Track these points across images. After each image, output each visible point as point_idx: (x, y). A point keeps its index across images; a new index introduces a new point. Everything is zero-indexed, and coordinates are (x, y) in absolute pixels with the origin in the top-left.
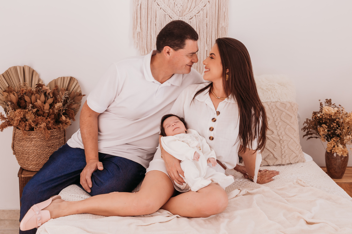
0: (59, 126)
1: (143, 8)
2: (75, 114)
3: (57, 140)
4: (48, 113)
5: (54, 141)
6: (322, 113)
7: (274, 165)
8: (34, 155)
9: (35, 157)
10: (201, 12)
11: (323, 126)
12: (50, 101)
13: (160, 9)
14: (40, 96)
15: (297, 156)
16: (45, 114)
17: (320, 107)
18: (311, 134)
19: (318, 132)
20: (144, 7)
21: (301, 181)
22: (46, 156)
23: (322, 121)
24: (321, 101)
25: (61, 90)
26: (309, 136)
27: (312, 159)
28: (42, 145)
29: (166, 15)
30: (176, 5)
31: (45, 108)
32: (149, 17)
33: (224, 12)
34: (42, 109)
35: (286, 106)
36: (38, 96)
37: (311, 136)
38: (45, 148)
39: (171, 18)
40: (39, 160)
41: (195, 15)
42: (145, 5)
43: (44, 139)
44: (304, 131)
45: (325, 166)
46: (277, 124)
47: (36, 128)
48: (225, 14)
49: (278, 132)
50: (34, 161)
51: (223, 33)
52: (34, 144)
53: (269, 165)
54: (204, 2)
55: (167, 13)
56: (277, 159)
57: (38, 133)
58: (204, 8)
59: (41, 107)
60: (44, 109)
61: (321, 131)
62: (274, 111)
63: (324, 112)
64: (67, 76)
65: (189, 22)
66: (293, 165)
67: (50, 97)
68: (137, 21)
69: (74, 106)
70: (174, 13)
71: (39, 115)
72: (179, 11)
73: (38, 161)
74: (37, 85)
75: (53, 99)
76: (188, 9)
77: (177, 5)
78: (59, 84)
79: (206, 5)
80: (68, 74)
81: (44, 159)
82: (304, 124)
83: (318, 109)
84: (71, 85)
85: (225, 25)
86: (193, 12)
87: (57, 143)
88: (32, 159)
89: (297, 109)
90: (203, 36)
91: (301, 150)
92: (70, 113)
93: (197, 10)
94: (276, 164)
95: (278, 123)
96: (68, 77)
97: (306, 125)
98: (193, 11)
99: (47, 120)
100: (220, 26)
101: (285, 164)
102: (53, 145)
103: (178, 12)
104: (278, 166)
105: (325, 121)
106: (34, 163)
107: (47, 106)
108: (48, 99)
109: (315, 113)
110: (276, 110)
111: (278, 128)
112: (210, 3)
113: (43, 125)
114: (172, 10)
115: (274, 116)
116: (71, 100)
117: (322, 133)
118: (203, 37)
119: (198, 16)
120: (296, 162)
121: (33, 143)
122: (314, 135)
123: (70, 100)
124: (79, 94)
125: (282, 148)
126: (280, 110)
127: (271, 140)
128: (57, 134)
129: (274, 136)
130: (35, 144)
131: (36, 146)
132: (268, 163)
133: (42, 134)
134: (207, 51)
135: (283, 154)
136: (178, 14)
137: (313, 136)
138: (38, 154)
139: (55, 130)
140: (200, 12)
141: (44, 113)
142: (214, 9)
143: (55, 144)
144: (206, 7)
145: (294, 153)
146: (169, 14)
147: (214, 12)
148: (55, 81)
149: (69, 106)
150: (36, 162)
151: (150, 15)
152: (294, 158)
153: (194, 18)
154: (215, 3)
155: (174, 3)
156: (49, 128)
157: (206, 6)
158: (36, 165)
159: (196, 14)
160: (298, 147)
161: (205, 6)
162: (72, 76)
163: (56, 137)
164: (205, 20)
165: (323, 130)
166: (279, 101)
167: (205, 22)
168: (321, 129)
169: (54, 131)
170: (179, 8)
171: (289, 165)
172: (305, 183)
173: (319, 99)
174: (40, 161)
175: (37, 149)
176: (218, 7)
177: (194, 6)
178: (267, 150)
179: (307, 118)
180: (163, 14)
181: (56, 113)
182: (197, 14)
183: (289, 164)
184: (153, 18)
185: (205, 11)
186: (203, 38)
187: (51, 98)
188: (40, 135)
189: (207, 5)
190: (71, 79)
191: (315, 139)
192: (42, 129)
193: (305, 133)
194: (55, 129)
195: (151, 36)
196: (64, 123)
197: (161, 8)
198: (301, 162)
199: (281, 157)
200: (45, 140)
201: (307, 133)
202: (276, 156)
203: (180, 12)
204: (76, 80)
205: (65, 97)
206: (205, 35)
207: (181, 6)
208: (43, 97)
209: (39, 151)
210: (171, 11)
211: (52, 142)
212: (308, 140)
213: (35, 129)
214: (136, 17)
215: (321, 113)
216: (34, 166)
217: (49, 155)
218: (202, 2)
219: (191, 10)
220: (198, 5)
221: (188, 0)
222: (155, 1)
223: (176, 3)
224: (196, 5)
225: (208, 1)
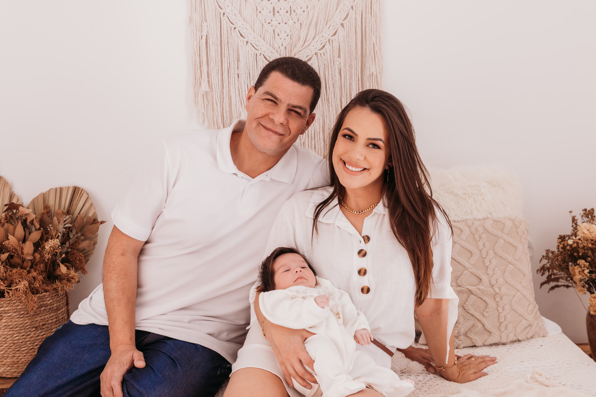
0: (55, 286)
1: (211, 44)
2: (87, 261)
3: (53, 314)
4: (31, 260)
5: (47, 316)
6: (578, 238)
7: (484, 345)
8: (6, 345)
9: (10, 350)
10: (328, 47)
11: (581, 264)
12: (35, 236)
13: (245, 43)
14: (15, 229)
15: (530, 325)
16: (25, 264)
17: (572, 226)
18: (557, 280)
19: (570, 277)
20: (214, 40)
21: (541, 375)
22: (32, 347)
23: (578, 253)
24: (573, 214)
25: (57, 214)
26: (552, 284)
27: (559, 329)
28: (23, 325)
29: (258, 55)
30: (276, 34)
31: (26, 251)
32: (225, 60)
33: (374, 44)
34: (20, 253)
35: (504, 227)
36: (11, 227)
37: (556, 283)
38: (28, 330)
40: (17, 355)
41: (316, 54)
42: (215, 37)
43: (26, 312)
44: (543, 274)
45: (587, 341)
46: (487, 263)
47: (8, 293)
48: (376, 49)
49: (491, 279)
50: (8, 357)
52: (6, 324)
53: (475, 346)
54: (332, 25)
55: (260, 52)
56: (491, 333)
57: (14, 302)
58: (334, 37)
59: (16, 250)
60: (22, 252)
61: (577, 273)
62: (480, 237)
63: (580, 235)
64: (67, 186)
66: (523, 344)
67: (34, 229)
68: (201, 71)
69: (84, 245)
70: (273, 51)
71: (13, 266)
72: (284, 46)
73: (16, 358)
74: (7, 207)
75: (40, 232)
76: (301, 42)
77: (278, 35)
78: (51, 202)
79: (336, 32)
80: (68, 181)
81: (27, 353)
82: (541, 261)
83: (568, 231)
84: (75, 202)
85: (376, 70)
86: (310, 47)
87: (52, 320)
88: (4, 354)
89: (526, 232)
90: (333, 94)
91: (539, 313)
92: (76, 258)
93: (319, 42)
94: (488, 344)
95: (490, 261)
96: (68, 188)
97: (545, 262)
98: (311, 45)
99: (30, 275)
100: (367, 73)
101: (506, 341)
102: (43, 325)
103: (282, 48)
104: (493, 347)
105: (583, 253)
106: (9, 361)
107: (28, 248)
108: (30, 234)
109: (562, 238)
110: (484, 236)
111: (490, 272)
112: (345, 27)
113: (23, 285)
114: (270, 46)
115: (481, 247)
116: (77, 233)
117: (578, 277)
118: (333, 96)
119: (322, 54)
120: (529, 336)
121: (4, 321)
122: (562, 282)
123: (74, 232)
124: (92, 221)
125: (501, 310)
126: (494, 235)
127: (476, 296)
128: (51, 301)
129: (482, 287)
130: (9, 324)
131: (11, 326)
132: (473, 342)
133: (21, 302)
135: (501, 323)
136: (282, 51)
137: (560, 284)
138: (14, 344)
139: (47, 294)
140: (325, 47)
141: (23, 262)
142: (354, 39)
143: (48, 321)
144: (336, 36)
145: (524, 320)
146: (264, 53)
147: (354, 46)
148: (44, 197)
149: (72, 245)
150: (12, 360)
151: (226, 57)
152: (525, 329)
153: (313, 58)
154: (355, 27)
155: (274, 30)
156: (35, 291)
157: (337, 34)
158: (13, 366)
159: (318, 52)
160: (531, 307)
161: (335, 34)
162: (78, 185)
163: (49, 307)
164: (337, 63)
165: (579, 271)
166: (490, 216)
167: (337, 67)
168: (577, 270)
169: (44, 296)
170: (283, 40)
171: (516, 344)
172: (549, 379)
173: (570, 210)
174: (20, 358)
175: (13, 334)
176: (360, 35)
177: (313, 36)
178: (469, 315)
179: (547, 249)
180: (253, 54)
181: (48, 260)
182: (321, 51)
183: (515, 342)
184: (232, 62)
185: (336, 45)
186: (333, 99)
187: (36, 230)
188: (18, 306)
189: (338, 31)
190: (76, 190)
191: (565, 289)
192: (20, 293)
193: (544, 278)
194: (47, 292)
195: (230, 98)
196: (64, 279)
197: (247, 42)
198: (539, 336)
199: (499, 329)
200: (27, 314)
201: (547, 278)
202: (488, 326)
203: (285, 48)
204: (85, 193)
205: (65, 228)
206: (338, 93)
207: (288, 35)
208: (20, 230)
209: (17, 338)
210: (268, 46)
211: (42, 318)
212: (551, 292)
213: (6, 294)
214: (198, 62)
215: (574, 237)
216: (9, 368)
217: (37, 345)
218: (328, 26)
219: (306, 44)
220: (322, 33)
221: (301, 24)
222: (235, 28)
223: (277, 31)
224: (317, 33)
225: (340, 24)
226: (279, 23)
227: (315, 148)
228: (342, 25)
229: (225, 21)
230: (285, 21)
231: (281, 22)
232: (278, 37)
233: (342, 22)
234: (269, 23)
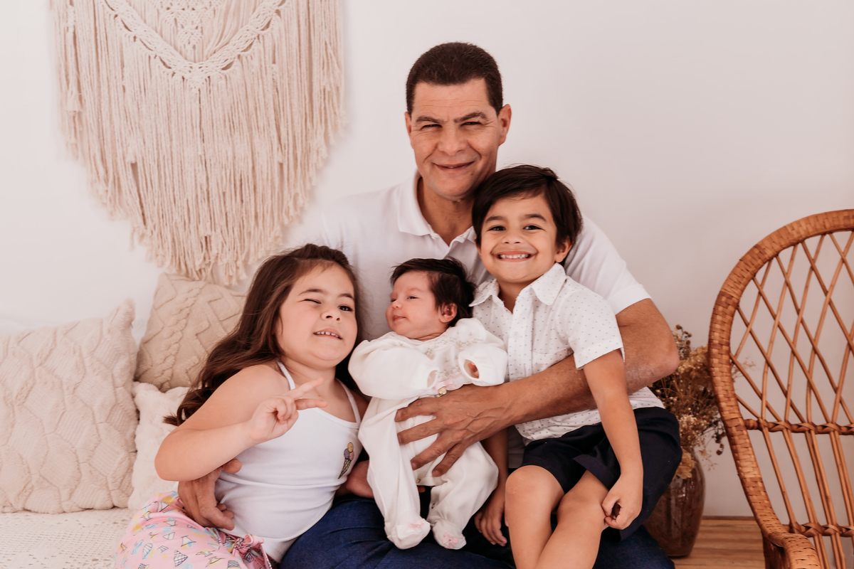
1: (81, 40)
10: (256, 46)
13: (132, 39)
20: (85, 35)
29: (152, 57)
30: (179, 25)
32: (103, 65)
33: (326, 44)
39: (170, 68)
41: (239, 56)
42: (87, 29)
48: (330, 51)
51: (325, 108)
54: (262, 13)
55: (154, 53)
58: (266, 32)
65: (223, 78)
68: (68, 80)
70: (174, 52)
72: (191, 44)
76: (215, 37)
77: (183, 27)
79: (269, 22)
85: (330, 84)
86: (230, 46)
90: (266, 119)
93: (243, 39)
98: (231, 43)
100: (316, 88)
103: (189, 48)
112: (282, 16)
114: (170, 44)
118: (267, 124)
119: (249, 57)
134: (281, 165)
136: (189, 52)
140: (253, 47)
144: (269, 29)
146: (162, 56)
147: (295, 45)
151: (104, 61)
153: (235, 64)
154: (298, 17)
155: (175, 20)
157: (271, 25)
159: (242, 54)
161: (268, 26)
164: (270, 72)
167: (270, 77)
170: (189, 34)
176: (306, 28)
177: (233, 29)
180: (144, 56)
182: (246, 53)
184: (114, 68)
185: (269, 44)
186: (266, 127)
189: (272, 23)
197: (135, 38)
203: (194, 47)
207: (197, 28)
210: (167, 44)
214: (63, 68)
218: (256, 14)
219: (224, 41)
220: (247, 26)
221: (214, 11)
222: (116, 16)
223: (180, 22)
224: (240, 24)
225: (274, 11)
226: (183, 9)
227: (242, 201)
228: (278, 12)
229: (100, 5)
230: (192, 5)
231: (186, 8)
232: (182, 30)
233: (277, 8)
234: (168, 9)
